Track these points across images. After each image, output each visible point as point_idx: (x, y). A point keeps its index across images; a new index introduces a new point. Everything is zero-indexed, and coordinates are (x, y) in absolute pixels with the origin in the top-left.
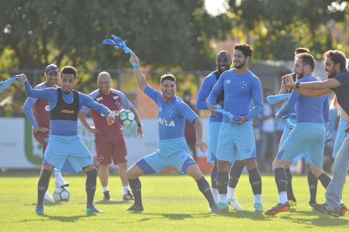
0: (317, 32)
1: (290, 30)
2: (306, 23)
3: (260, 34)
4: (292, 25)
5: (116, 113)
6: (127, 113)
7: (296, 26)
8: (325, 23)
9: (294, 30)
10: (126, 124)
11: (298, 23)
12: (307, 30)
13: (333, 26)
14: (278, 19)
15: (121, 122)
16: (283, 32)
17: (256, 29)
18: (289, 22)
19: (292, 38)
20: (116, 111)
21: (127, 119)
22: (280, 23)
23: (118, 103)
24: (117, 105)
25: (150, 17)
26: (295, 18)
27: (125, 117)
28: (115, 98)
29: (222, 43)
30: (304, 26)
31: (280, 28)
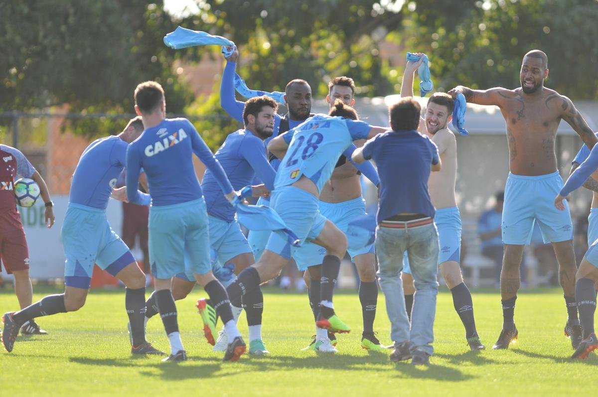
0: (355, 48)
1: (309, 45)
2: (336, 32)
3: (258, 52)
4: (313, 37)
5: (8, 186)
6: (28, 185)
7: (319, 38)
8: (369, 33)
9: (315, 44)
10: (27, 203)
11: (323, 33)
12: (338, 45)
13: (383, 39)
14: (288, 26)
15: (17, 200)
16: (297, 49)
17: (252, 42)
18: (308, 32)
19: (312, 58)
20: (7, 183)
21: (28, 195)
22: (291, 33)
23: (10, 169)
24: (10, 172)
25: (71, 20)
26: (317, 24)
27: (25, 192)
28: (6, 159)
29: (193, 66)
30: (333, 38)
31: (293, 41)
